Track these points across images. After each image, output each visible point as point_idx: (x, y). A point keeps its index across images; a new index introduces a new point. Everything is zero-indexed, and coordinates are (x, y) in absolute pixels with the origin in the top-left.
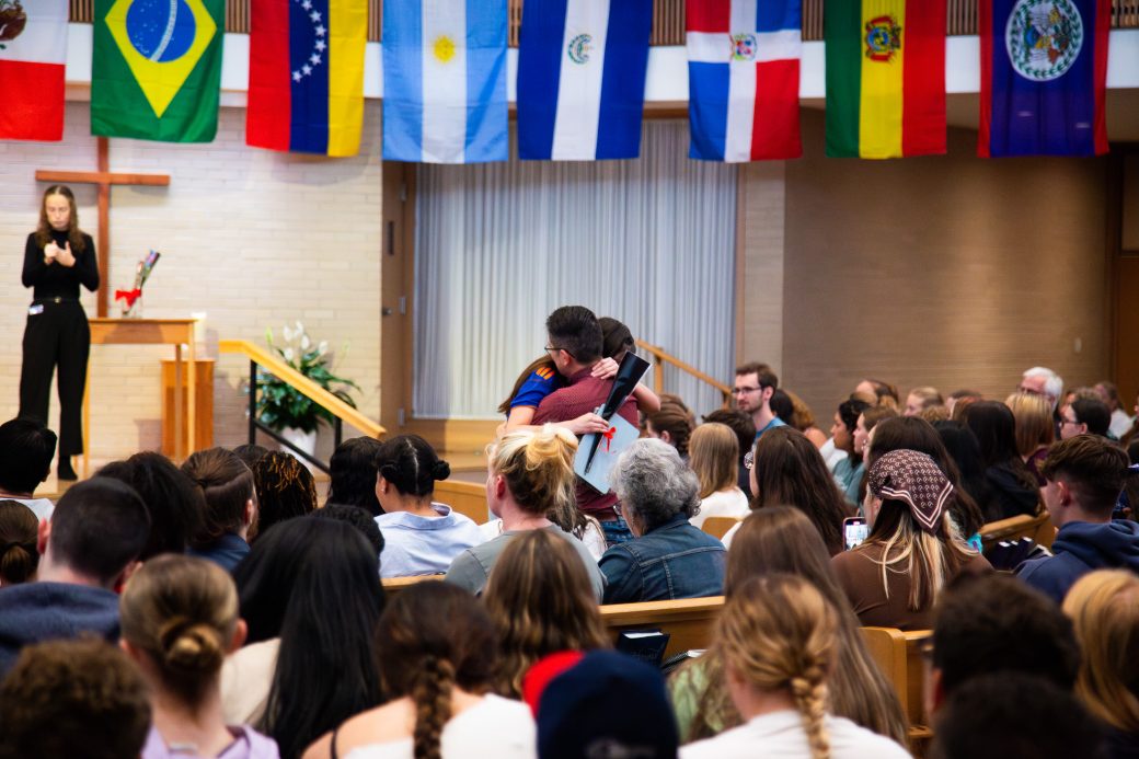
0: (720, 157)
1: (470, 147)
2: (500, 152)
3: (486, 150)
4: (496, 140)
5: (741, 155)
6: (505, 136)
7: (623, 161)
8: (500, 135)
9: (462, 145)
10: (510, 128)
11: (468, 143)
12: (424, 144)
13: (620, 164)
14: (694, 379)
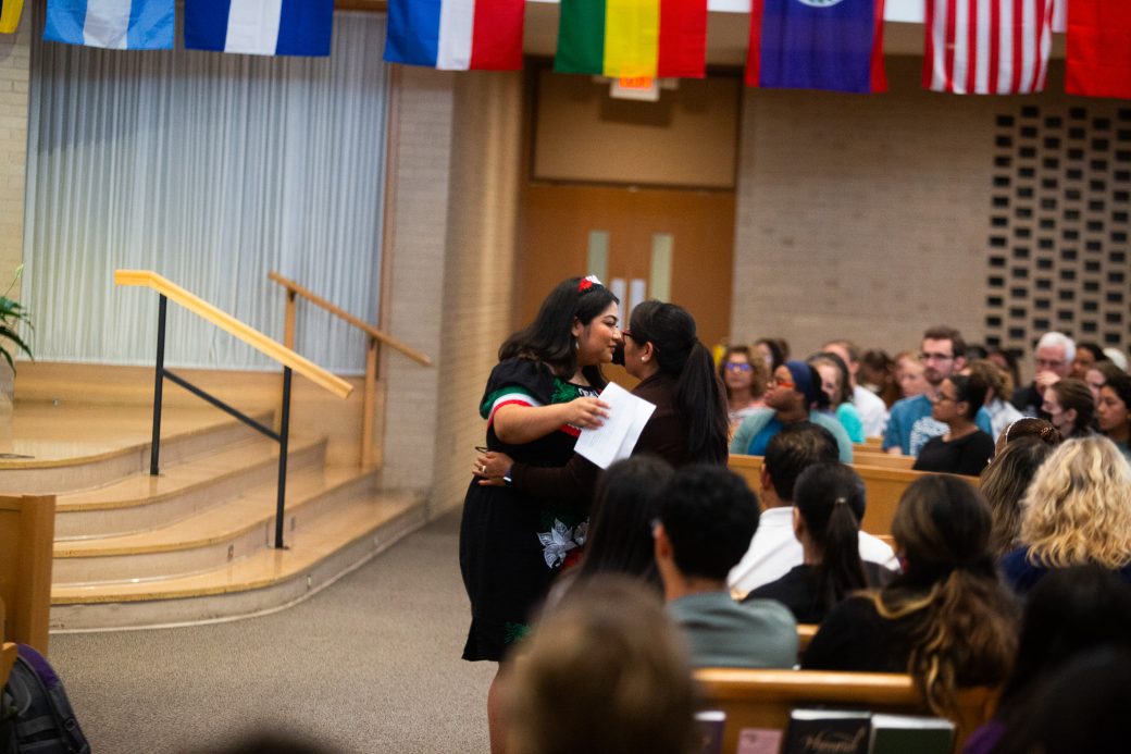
0: (431, 61)
1: (134, 29)
2: (166, 38)
3: (151, 35)
4: (162, 23)
5: (460, 62)
6: (172, 19)
7: (308, 59)
8: (168, 17)
9: (126, 27)
10: (177, 8)
11: (131, 24)
12: (86, 23)
13: (304, 62)
14: (326, 313)
